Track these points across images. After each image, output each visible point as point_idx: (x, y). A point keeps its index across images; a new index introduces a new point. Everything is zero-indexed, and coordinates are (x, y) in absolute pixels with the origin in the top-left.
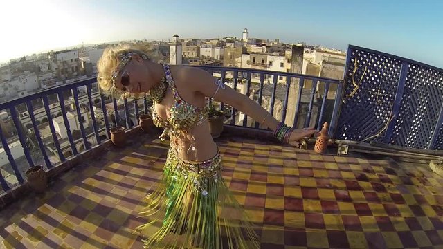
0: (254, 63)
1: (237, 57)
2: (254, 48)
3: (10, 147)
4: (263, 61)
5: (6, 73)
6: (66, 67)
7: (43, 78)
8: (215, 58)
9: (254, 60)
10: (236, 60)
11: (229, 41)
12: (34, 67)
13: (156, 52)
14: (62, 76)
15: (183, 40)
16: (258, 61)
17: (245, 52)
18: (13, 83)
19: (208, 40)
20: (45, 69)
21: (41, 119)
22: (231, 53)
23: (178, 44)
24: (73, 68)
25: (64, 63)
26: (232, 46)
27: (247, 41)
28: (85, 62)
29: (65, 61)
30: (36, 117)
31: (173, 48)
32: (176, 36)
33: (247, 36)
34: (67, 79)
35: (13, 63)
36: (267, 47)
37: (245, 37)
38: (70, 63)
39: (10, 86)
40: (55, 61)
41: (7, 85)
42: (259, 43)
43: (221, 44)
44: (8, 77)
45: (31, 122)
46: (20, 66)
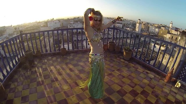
0: (172, 39)
1: (165, 35)
2: (174, 32)
3: (65, 45)
4: (176, 39)
5: (72, 21)
8: (155, 33)
9: (172, 38)
10: (164, 36)
11: (163, 26)
13: (131, 25)
15: (143, 22)
16: (174, 38)
17: (169, 33)
18: (73, 25)
19: (153, 24)
21: (80, 40)
22: (162, 32)
23: (140, 23)
26: (164, 29)
27: (171, 27)
30: (78, 38)
31: (138, 25)
32: (140, 20)
33: (172, 25)
35: (75, 18)
36: (180, 32)
37: (171, 25)
39: (72, 26)
41: (71, 25)
42: (177, 30)
43: (159, 27)
44: (72, 23)
45: (76, 40)
46: (77, 20)
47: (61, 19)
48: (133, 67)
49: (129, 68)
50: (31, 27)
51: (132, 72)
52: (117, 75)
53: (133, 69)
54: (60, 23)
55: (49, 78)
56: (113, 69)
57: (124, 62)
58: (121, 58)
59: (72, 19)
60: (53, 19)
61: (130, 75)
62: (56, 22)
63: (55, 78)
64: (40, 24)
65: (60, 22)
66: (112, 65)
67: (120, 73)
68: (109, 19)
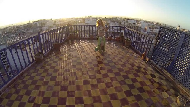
5: (109, 21)
12: (119, 22)
20: (122, 24)
24: (133, 27)
25: (130, 24)
28: (138, 26)
35: (112, 18)
38: (132, 24)
40: (127, 22)
46: (114, 20)
59: (109, 19)
60: (91, 16)
62: (93, 20)
64: (78, 20)
68: (147, 23)
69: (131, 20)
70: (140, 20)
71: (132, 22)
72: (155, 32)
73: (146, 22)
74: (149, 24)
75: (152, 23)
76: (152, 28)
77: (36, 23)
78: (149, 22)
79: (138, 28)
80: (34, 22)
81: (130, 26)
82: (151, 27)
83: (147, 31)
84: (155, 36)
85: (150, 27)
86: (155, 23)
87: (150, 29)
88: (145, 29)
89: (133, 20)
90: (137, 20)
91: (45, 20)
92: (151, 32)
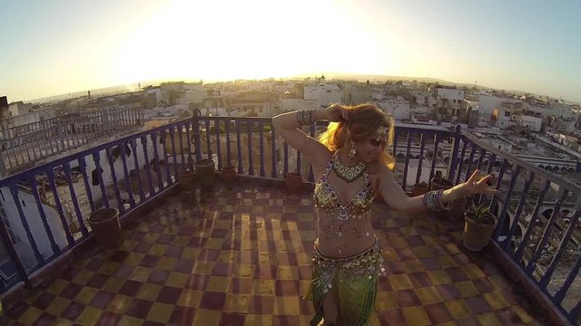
5: (378, 92)
6: (446, 106)
7: (417, 110)
12: (409, 94)
13: (573, 124)
14: (439, 116)
20: (421, 101)
24: (454, 110)
25: (445, 100)
28: (470, 108)
29: (447, 100)
34: (444, 120)
35: (389, 83)
38: (452, 103)
40: (435, 96)
44: (379, 96)
46: (394, 89)
47: (348, 82)
48: (477, 281)
49: (456, 279)
50: (253, 93)
51: (457, 298)
52: (402, 288)
53: (468, 288)
54: (342, 92)
55: (223, 237)
56: (402, 266)
57: (453, 255)
58: (452, 240)
59: (379, 86)
60: (323, 77)
61: (441, 305)
62: (330, 87)
63: (235, 243)
64: (283, 87)
65: (342, 89)
66: (408, 252)
67: (412, 287)
68: (498, 96)
69: (447, 88)
70: (475, 89)
71: (451, 96)
72: (524, 125)
73: (495, 93)
74: (504, 100)
75: (512, 97)
76: (516, 113)
77: (154, 91)
78: (503, 94)
79: (471, 116)
80: (150, 87)
81: (446, 109)
82: (512, 111)
83: (500, 122)
84: (524, 140)
85: (508, 110)
86: (524, 97)
87: (508, 118)
88: (494, 118)
89: (454, 88)
90: (465, 89)
91: (182, 83)
92: (510, 128)
